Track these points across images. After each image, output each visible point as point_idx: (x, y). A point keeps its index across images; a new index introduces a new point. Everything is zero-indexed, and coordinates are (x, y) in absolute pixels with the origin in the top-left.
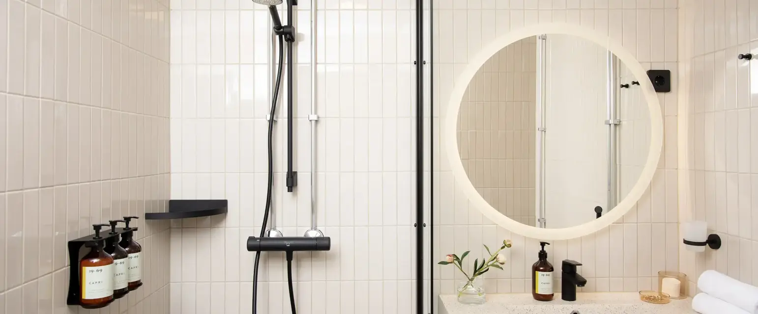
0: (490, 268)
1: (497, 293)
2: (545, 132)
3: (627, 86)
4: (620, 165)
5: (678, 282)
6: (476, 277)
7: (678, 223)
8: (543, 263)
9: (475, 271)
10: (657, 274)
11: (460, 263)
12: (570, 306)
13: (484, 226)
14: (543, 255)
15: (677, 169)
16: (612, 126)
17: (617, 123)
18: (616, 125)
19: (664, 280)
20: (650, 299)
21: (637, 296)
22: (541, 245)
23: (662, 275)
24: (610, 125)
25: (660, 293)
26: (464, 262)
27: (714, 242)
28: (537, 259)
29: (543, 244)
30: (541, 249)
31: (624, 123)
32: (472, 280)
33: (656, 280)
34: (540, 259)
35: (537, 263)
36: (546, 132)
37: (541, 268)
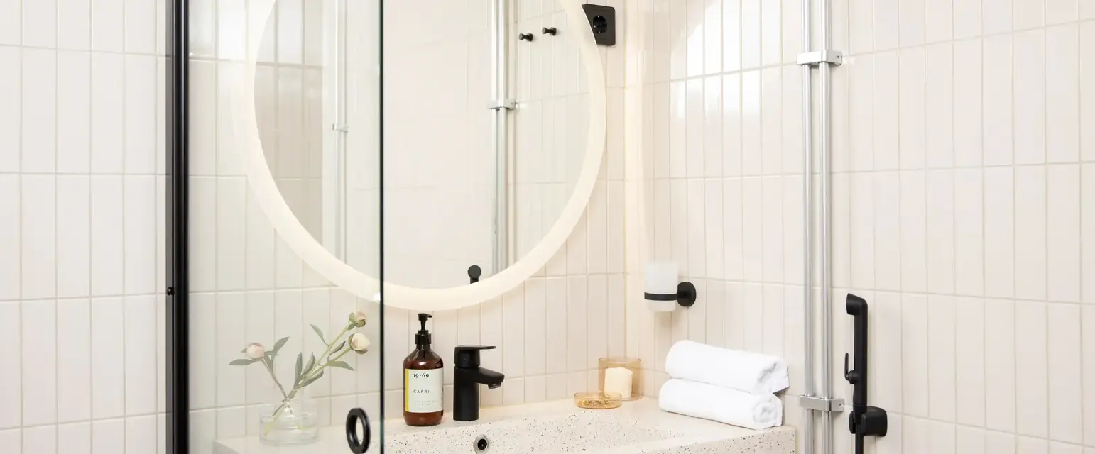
0: (326, 369)
1: (330, 424)
2: (346, 132)
3: (530, 38)
4: (515, 184)
5: (629, 373)
6: (299, 391)
7: (624, 273)
8: (423, 355)
9: (298, 378)
10: (597, 365)
11: (270, 365)
12: (472, 430)
13: (304, 290)
14: (423, 339)
15: (623, 180)
16: (502, 111)
17: (510, 106)
18: (507, 109)
19: (609, 372)
20: (590, 405)
21: (571, 403)
22: (420, 319)
23: (604, 365)
24: (498, 109)
25: (602, 394)
26: (277, 361)
27: (686, 295)
28: (413, 347)
29: (423, 318)
30: (420, 329)
31: (522, 106)
32: (292, 395)
33: (595, 374)
34: (419, 347)
35: (414, 354)
36: (348, 134)
37: (422, 364)
